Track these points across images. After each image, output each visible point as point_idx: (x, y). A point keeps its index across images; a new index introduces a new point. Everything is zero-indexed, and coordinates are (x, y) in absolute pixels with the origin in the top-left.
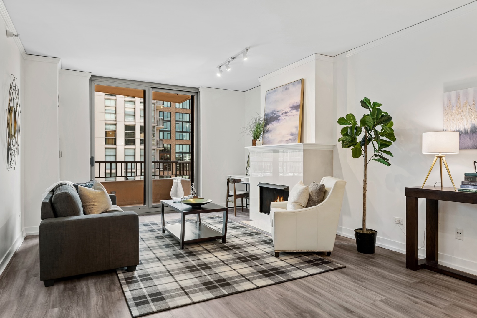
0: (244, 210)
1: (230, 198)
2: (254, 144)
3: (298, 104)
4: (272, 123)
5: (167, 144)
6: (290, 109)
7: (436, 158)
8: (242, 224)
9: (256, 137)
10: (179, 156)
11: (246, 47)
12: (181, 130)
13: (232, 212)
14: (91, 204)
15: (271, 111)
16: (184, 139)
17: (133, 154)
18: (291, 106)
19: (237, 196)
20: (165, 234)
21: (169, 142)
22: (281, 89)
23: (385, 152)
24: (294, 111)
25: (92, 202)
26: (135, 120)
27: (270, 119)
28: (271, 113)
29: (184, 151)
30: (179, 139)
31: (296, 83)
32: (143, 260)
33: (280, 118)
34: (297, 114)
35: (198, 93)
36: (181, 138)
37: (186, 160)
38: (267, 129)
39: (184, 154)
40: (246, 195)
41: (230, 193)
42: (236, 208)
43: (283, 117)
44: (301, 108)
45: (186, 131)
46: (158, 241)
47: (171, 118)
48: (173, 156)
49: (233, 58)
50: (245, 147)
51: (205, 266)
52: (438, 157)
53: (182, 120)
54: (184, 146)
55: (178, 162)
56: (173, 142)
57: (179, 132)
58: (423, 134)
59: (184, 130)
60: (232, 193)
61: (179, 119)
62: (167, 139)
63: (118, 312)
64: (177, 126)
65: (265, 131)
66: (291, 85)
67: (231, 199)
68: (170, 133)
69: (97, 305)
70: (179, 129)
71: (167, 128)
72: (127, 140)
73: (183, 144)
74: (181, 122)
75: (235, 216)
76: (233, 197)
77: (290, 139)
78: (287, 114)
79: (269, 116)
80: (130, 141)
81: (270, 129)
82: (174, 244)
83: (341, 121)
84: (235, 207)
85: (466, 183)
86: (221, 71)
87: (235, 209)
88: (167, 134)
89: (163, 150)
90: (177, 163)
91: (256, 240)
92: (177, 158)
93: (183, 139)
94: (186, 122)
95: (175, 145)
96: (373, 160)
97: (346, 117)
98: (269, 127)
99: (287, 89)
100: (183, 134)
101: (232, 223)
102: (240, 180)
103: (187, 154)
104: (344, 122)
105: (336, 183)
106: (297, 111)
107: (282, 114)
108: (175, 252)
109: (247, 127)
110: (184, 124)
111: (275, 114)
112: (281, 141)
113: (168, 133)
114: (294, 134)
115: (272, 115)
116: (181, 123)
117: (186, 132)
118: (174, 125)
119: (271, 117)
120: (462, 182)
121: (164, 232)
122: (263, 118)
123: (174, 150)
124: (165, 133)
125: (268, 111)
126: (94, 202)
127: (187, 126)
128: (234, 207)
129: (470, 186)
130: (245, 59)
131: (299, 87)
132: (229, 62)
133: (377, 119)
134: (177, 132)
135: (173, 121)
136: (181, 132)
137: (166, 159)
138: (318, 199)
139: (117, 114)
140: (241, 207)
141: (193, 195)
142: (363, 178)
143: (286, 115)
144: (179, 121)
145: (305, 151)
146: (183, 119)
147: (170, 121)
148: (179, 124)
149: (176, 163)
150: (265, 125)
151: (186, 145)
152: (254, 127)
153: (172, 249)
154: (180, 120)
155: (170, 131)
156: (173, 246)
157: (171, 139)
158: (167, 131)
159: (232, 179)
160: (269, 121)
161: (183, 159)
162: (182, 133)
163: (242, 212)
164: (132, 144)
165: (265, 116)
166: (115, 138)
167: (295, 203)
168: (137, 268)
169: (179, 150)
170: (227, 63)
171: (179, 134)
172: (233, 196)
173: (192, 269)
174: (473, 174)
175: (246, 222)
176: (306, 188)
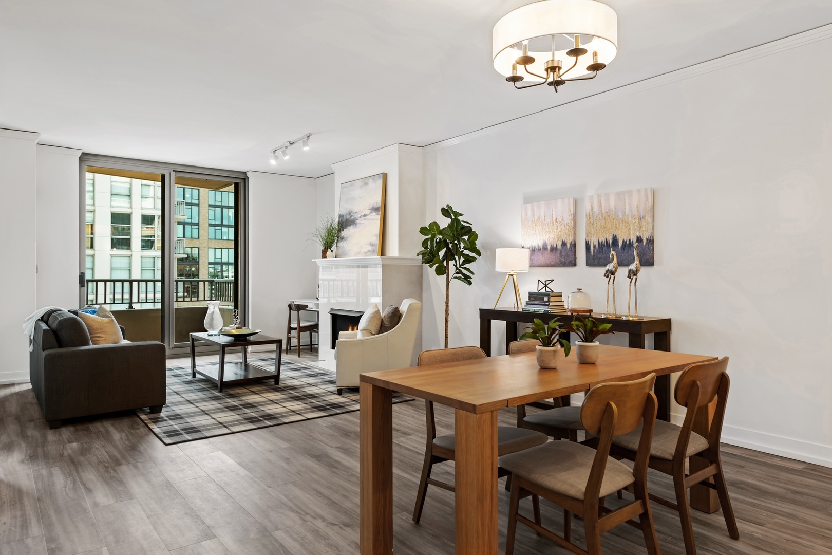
0: (312, 349)
1: (292, 332)
2: (324, 256)
3: (378, 206)
4: (349, 228)
5: (192, 248)
6: (369, 211)
7: (508, 276)
8: (307, 365)
9: (328, 246)
10: (215, 269)
11: (307, 132)
12: (218, 222)
13: (295, 352)
14: (96, 335)
15: (347, 212)
16: (225, 238)
17: (127, 266)
18: (371, 207)
19: (302, 329)
20: (196, 379)
21: (196, 243)
22: (359, 183)
23: (465, 269)
24: (374, 214)
25: (97, 333)
26: (131, 203)
27: (344, 223)
28: (347, 215)
29: (225, 260)
30: (215, 239)
31: (376, 177)
32: (170, 403)
33: (358, 221)
34: (377, 218)
35: (245, 179)
36: (218, 237)
37: (228, 277)
38: (342, 235)
39: (224, 266)
40: (314, 328)
41: (293, 326)
42: (301, 347)
43: (362, 220)
44: (383, 210)
45: (228, 224)
46: (187, 386)
47: (199, 199)
48: (203, 270)
49: (291, 143)
50: (313, 260)
51: (249, 406)
52: (509, 275)
53: (220, 204)
54: (225, 251)
55: (214, 281)
56: (203, 242)
57: (215, 225)
58: (496, 250)
59: (225, 222)
60: (294, 325)
61: (215, 201)
62: (192, 238)
63: (148, 442)
64: (212, 215)
65: (340, 239)
66: (371, 180)
67: (294, 333)
68: (197, 227)
69: (122, 439)
70: (215, 220)
71: (191, 219)
72: (114, 240)
73: (221, 247)
74: (218, 206)
75: (299, 357)
76: (297, 331)
77: (369, 251)
78: (366, 217)
79: (345, 218)
80: (121, 242)
81: (345, 236)
82: (209, 388)
83: (423, 231)
84: (299, 346)
85: (529, 303)
86: (276, 157)
87: (299, 348)
88: (192, 228)
89: (184, 260)
90: (213, 283)
91: (320, 381)
92: (210, 272)
93: (222, 239)
94: (229, 207)
95: (207, 249)
96: (454, 278)
97: (429, 226)
98: (344, 233)
99: (366, 184)
100: (222, 230)
101: (293, 365)
102: (307, 306)
103: (230, 267)
104: (426, 232)
105: (410, 305)
106: (378, 214)
107: (360, 217)
108: (211, 395)
109: (315, 233)
110: (225, 210)
111: (351, 216)
112: (358, 253)
113: (193, 226)
114: (374, 244)
115: (348, 217)
116: (218, 210)
117: (228, 226)
118: (204, 213)
119: (347, 220)
120: (526, 301)
121: (194, 376)
122: (337, 220)
123: (204, 259)
124: (188, 228)
125: (344, 212)
126: (99, 333)
127: (230, 214)
128: (297, 346)
129: (532, 306)
130: (306, 149)
131: (380, 182)
132: (286, 147)
133: (457, 231)
134: (210, 225)
135: (204, 206)
136: (218, 225)
137: (188, 275)
138: (390, 324)
139: (96, 194)
140: (309, 347)
141: (236, 326)
142: (445, 299)
143: (364, 218)
144: (215, 206)
145: (384, 266)
146: (222, 201)
147: (198, 205)
148: (215, 210)
149: (211, 282)
150: (339, 231)
151: (229, 249)
152: (324, 233)
153: (206, 392)
154: (217, 204)
155: (198, 224)
156: (208, 390)
157: (199, 238)
158: (191, 224)
159: (295, 305)
160: (344, 224)
161: (222, 274)
162: (220, 228)
163: (310, 352)
164: (125, 247)
165: (339, 218)
166: (92, 236)
167: (364, 330)
168: (163, 411)
169: (215, 258)
170: (284, 149)
171: (215, 229)
172: (295, 329)
173: (232, 408)
174: (535, 293)
175: (313, 364)
176: (376, 311)
